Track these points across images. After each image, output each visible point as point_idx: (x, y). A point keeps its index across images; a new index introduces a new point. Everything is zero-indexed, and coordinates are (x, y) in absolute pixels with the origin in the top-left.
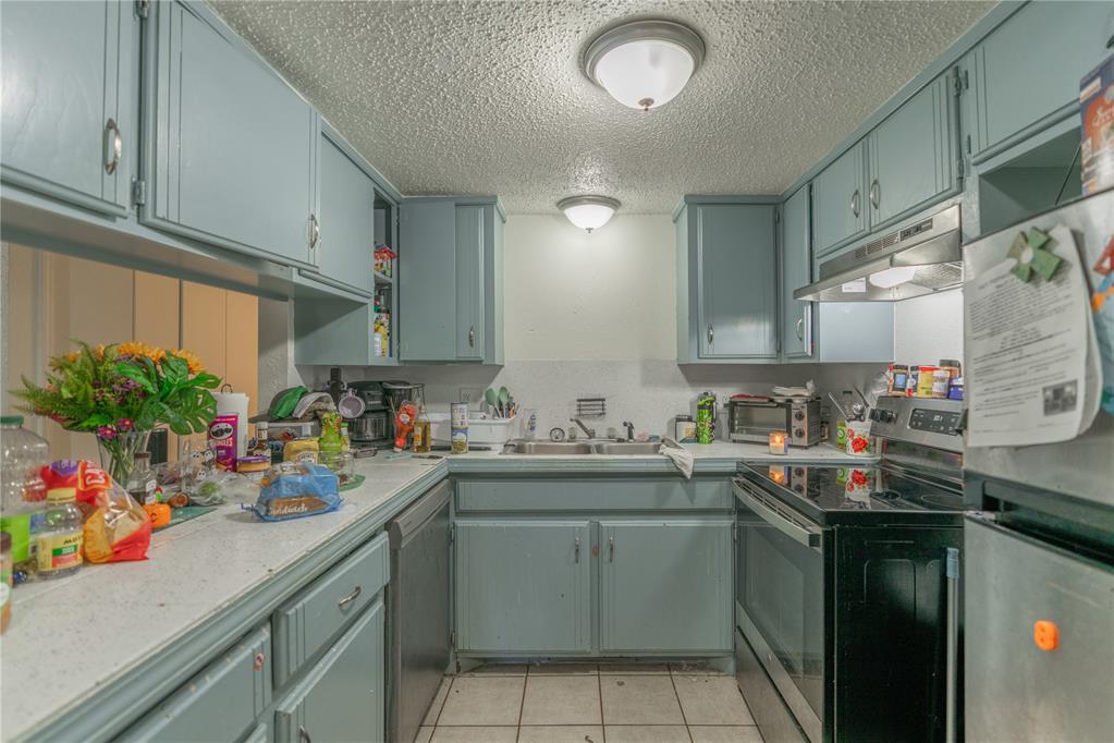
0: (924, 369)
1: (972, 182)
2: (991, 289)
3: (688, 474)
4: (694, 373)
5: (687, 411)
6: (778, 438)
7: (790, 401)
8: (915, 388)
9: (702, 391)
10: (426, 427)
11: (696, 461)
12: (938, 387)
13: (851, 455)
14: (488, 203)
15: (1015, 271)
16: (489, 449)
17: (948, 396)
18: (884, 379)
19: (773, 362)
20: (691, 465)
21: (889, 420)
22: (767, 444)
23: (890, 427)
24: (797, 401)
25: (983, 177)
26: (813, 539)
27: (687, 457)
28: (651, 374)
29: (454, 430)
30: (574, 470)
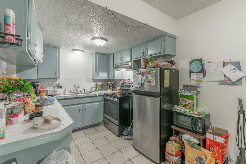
0: (127, 80)
1: (132, 61)
2: (135, 74)
3: (98, 96)
4: (95, 80)
5: (93, 87)
6: (109, 90)
7: (110, 84)
8: (125, 82)
9: (96, 83)
10: (47, 91)
11: (99, 94)
12: (128, 82)
13: (118, 91)
14: (60, 48)
15: (137, 73)
16: (60, 95)
17: (129, 83)
18: (122, 81)
19: (107, 79)
20: (98, 94)
21: (123, 86)
22: (107, 91)
23: (123, 87)
24: (111, 84)
25: (133, 61)
26: (118, 100)
27: (97, 93)
28: (87, 81)
29: (54, 91)
30: (79, 97)
